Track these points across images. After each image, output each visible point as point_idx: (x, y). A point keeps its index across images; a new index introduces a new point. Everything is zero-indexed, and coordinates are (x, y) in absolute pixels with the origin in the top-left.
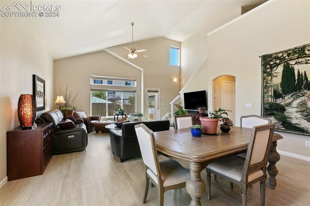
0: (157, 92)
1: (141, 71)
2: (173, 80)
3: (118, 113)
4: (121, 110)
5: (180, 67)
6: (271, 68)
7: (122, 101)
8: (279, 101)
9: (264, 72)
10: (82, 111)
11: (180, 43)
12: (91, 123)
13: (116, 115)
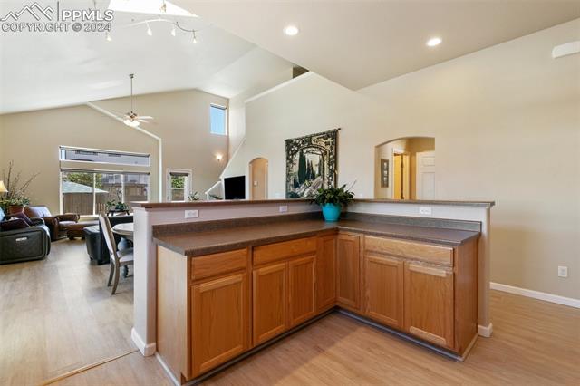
0: (187, 175)
1: (157, 141)
2: (215, 157)
3: (112, 208)
4: (120, 203)
5: (228, 137)
6: (292, 155)
7: (122, 190)
8: (297, 190)
9: (288, 158)
10: (43, 206)
11: (228, 99)
12: (59, 225)
13: (110, 211)
